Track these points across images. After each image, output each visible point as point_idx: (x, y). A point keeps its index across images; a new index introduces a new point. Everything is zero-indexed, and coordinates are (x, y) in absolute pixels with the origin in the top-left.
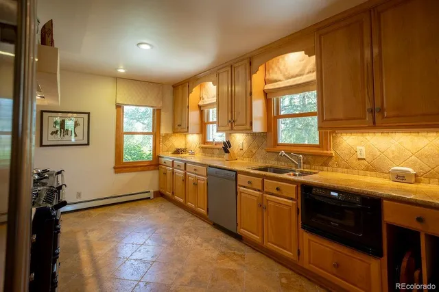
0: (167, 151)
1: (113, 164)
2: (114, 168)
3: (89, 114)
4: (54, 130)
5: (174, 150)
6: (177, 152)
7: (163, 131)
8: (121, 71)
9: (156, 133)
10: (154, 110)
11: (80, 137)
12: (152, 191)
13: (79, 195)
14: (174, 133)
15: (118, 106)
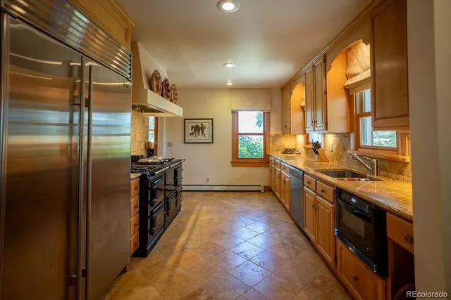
0: (278, 150)
1: (230, 159)
2: (232, 162)
3: (212, 119)
4: (192, 132)
5: (284, 150)
6: (287, 151)
7: (273, 132)
8: (229, 84)
9: (265, 134)
10: (264, 113)
11: (207, 137)
12: (262, 185)
13: (208, 180)
14: (283, 133)
15: (233, 112)
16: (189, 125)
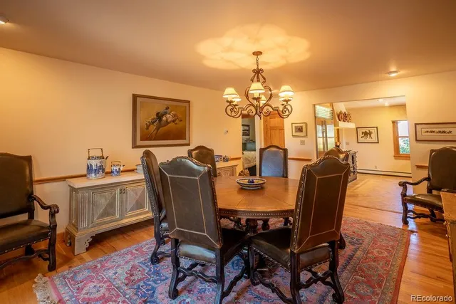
2: (394, 156)
3: (377, 127)
13: (376, 167)
15: (393, 122)
16: (360, 132)
